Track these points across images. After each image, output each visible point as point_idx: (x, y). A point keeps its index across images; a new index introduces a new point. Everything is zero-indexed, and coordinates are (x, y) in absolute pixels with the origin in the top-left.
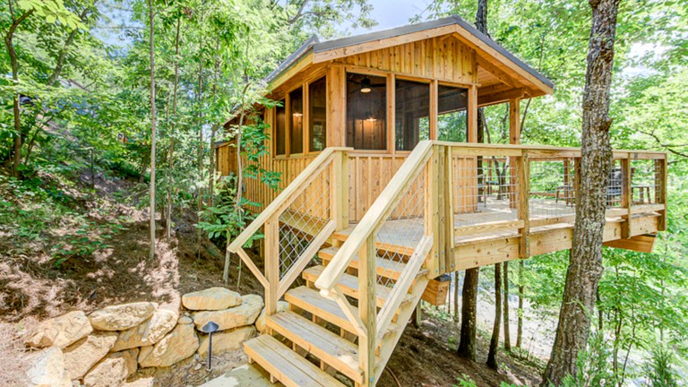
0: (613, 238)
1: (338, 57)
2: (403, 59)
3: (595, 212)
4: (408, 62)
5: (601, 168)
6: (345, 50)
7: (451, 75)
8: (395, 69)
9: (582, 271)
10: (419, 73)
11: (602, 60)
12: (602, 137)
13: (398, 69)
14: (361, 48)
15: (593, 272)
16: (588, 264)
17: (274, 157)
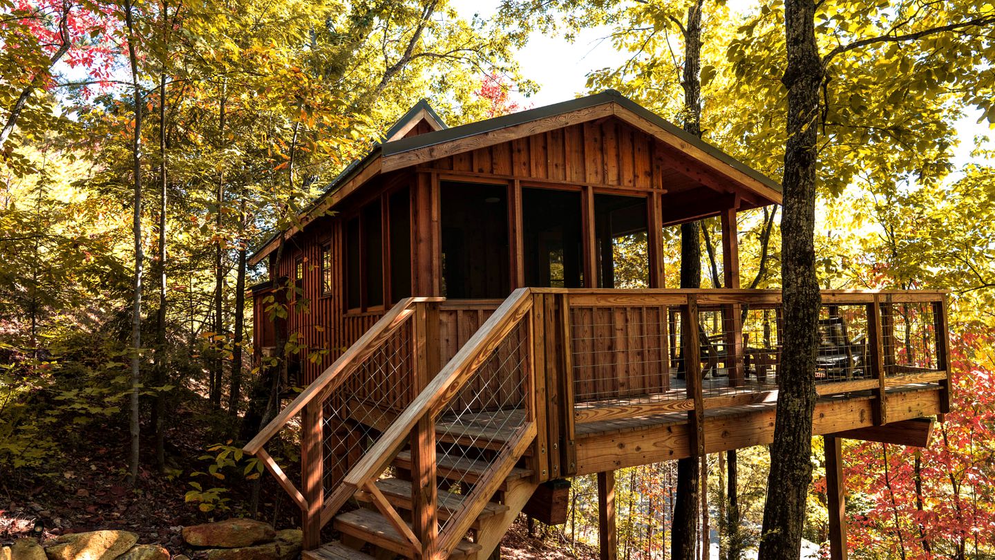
0: (859, 425)
1: (421, 161)
2: (533, 157)
3: (799, 385)
4: (542, 160)
5: (803, 319)
6: (432, 150)
7: (615, 178)
8: (520, 173)
9: (783, 471)
10: (561, 177)
11: (797, 165)
12: (803, 274)
13: (525, 172)
14: (458, 146)
15: (797, 472)
16: (790, 460)
17: (345, 312)
